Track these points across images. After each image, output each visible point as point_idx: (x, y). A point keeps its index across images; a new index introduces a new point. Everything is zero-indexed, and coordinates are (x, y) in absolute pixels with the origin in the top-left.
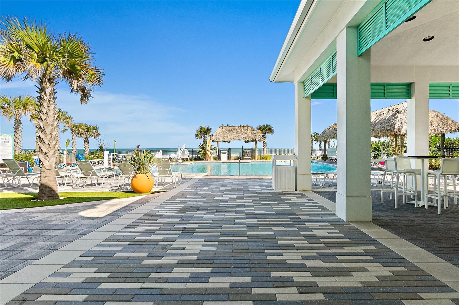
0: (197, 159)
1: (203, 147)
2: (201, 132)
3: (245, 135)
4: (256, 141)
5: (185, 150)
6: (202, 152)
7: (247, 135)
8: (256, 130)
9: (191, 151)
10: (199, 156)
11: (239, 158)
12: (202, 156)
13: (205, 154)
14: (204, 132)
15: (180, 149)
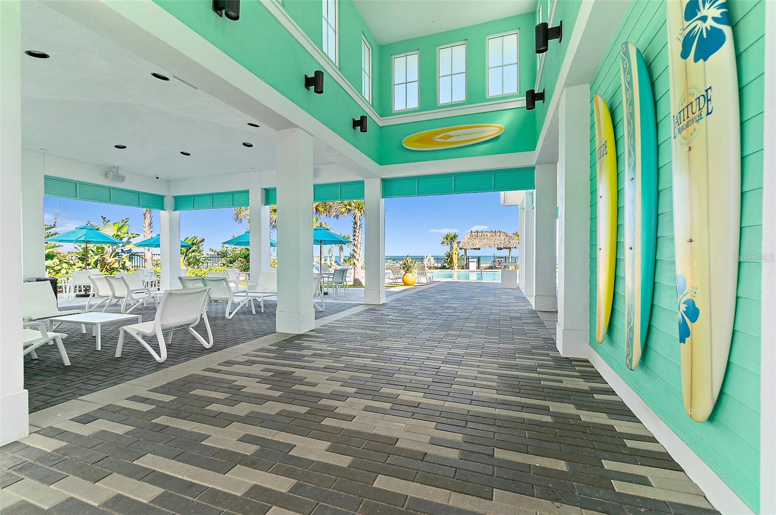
0: (443, 267)
1: (450, 256)
2: (447, 239)
3: (497, 242)
4: (510, 248)
5: (431, 258)
6: (448, 261)
7: (499, 242)
8: (512, 235)
9: (437, 259)
10: (446, 264)
11: (491, 268)
12: (448, 264)
13: (451, 262)
14: (451, 239)
15: (427, 256)
